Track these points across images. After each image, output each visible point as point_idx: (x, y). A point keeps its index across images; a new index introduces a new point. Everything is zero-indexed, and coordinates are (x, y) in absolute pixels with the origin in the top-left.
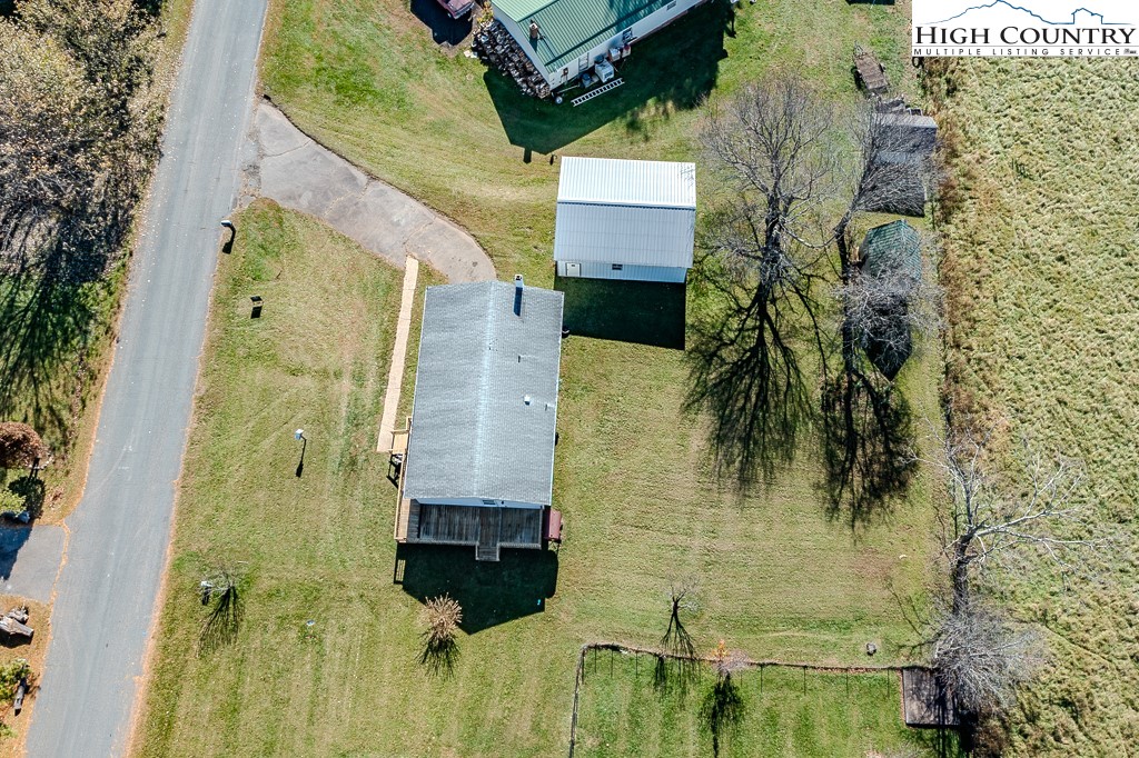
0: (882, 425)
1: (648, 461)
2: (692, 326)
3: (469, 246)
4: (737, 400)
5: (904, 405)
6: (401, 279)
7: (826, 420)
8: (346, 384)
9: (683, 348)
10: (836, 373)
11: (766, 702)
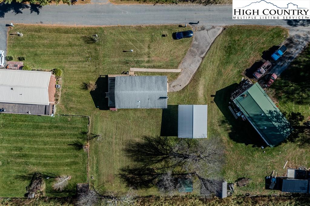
0: (144, 182)
1: (132, 129)
2: (167, 138)
3: (185, 84)
4: (148, 149)
5: (149, 187)
6: (175, 68)
7: (144, 169)
8: (146, 59)
9: (161, 136)
10: (157, 171)
11: (80, 155)
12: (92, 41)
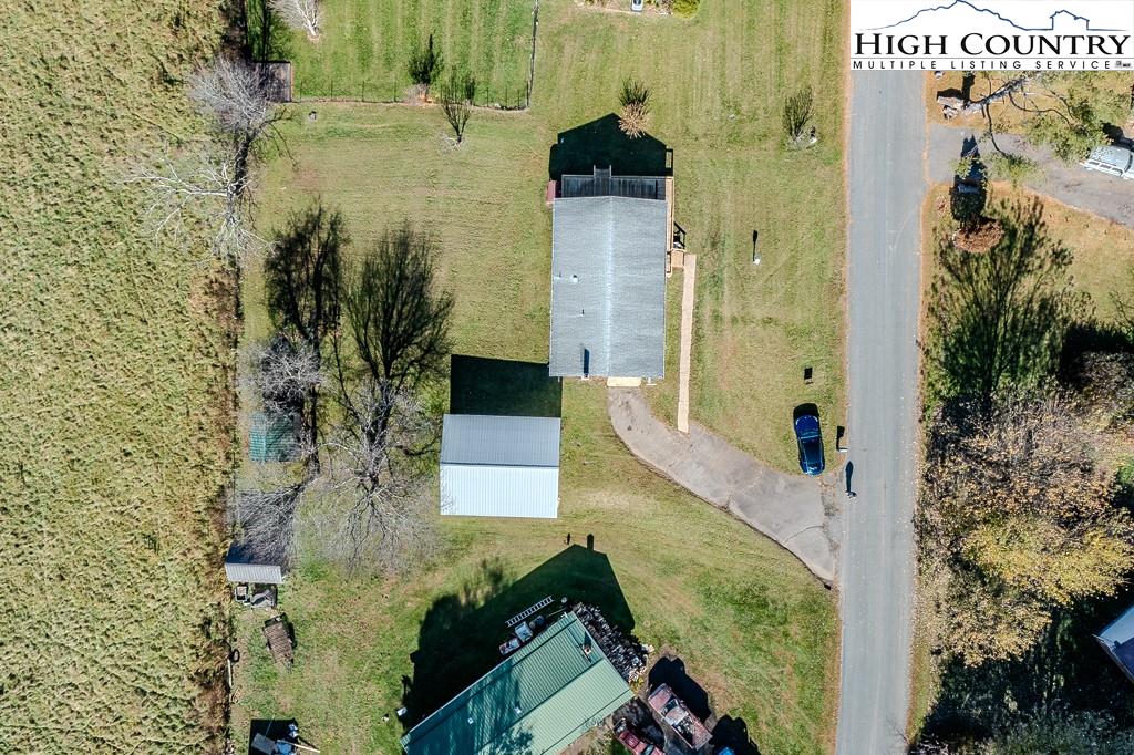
0: (291, 295)
1: (481, 256)
2: (445, 377)
3: (635, 445)
4: (409, 312)
5: (272, 313)
6: (691, 411)
7: (337, 297)
8: (726, 312)
9: (453, 356)
10: (327, 339)
11: (393, 74)
12: (796, 124)
